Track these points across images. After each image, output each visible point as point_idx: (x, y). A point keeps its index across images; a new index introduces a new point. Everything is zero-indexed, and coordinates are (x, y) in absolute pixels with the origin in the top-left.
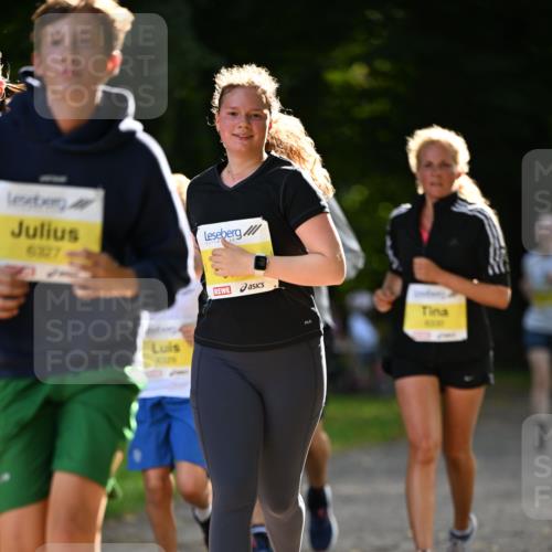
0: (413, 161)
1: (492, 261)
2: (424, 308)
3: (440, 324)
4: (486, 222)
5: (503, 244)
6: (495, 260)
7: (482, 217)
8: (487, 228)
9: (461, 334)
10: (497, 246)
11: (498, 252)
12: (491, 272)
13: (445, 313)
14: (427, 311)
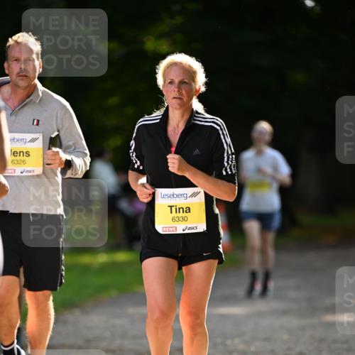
0: (160, 81)
1: (226, 164)
2: (171, 207)
3: (184, 219)
4: (221, 132)
5: (233, 151)
6: (228, 164)
7: (218, 128)
8: (222, 137)
9: (202, 227)
10: (230, 152)
11: (231, 157)
12: (224, 173)
13: (188, 210)
14: (174, 209)
